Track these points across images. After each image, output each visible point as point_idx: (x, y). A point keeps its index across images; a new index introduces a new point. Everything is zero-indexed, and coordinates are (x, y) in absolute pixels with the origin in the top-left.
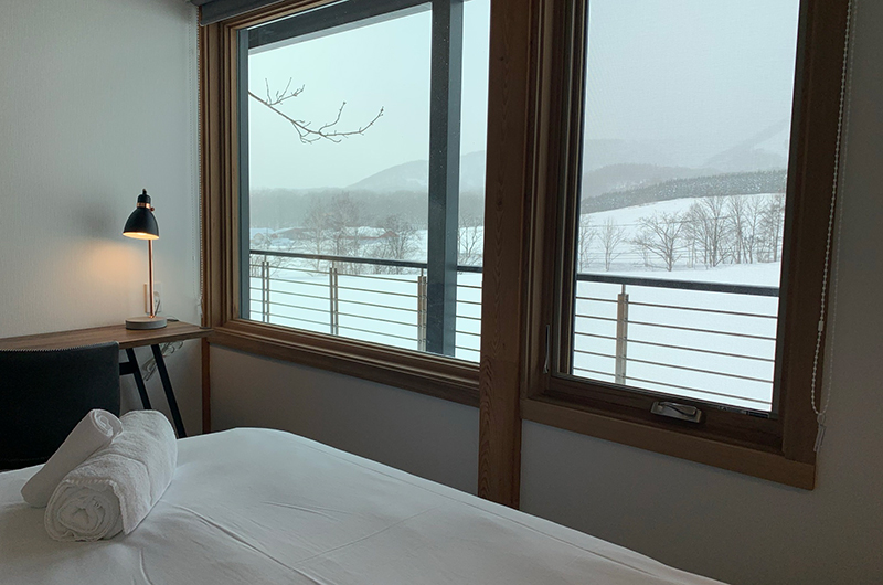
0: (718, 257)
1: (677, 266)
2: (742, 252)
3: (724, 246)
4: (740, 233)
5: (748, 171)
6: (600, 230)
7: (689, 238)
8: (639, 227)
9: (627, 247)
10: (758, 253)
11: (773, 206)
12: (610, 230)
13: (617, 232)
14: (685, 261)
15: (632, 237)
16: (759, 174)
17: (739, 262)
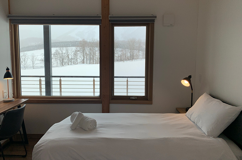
0: (64, 64)
1: (53, 66)
2: (69, 62)
3: (65, 61)
4: (68, 57)
5: (68, 41)
6: (30, 57)
7: (56, 59)
8: (42, 56)
9: (39, 62)
10: (73, 62)
11: (76, 50)
12: (33, 57)
13: (35, 58)
14: (55, 65)
15: (40, 59)
16: (71, 42)
17: (69, 65)
